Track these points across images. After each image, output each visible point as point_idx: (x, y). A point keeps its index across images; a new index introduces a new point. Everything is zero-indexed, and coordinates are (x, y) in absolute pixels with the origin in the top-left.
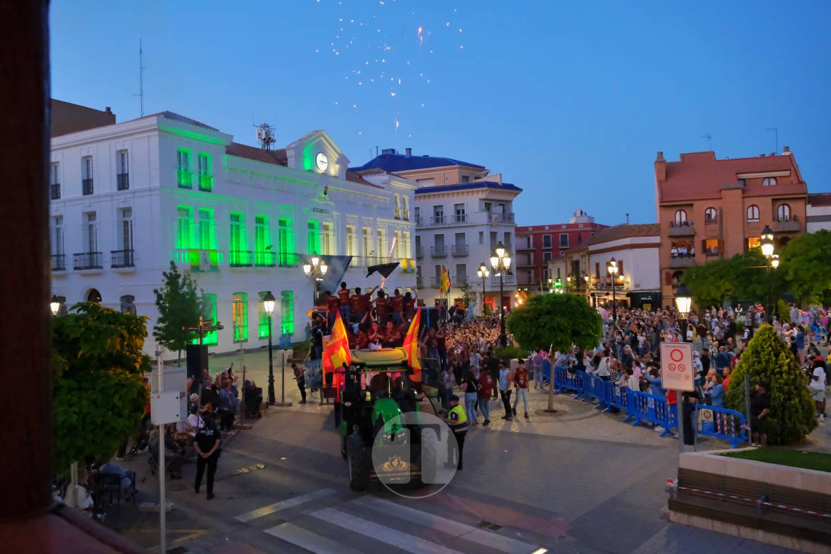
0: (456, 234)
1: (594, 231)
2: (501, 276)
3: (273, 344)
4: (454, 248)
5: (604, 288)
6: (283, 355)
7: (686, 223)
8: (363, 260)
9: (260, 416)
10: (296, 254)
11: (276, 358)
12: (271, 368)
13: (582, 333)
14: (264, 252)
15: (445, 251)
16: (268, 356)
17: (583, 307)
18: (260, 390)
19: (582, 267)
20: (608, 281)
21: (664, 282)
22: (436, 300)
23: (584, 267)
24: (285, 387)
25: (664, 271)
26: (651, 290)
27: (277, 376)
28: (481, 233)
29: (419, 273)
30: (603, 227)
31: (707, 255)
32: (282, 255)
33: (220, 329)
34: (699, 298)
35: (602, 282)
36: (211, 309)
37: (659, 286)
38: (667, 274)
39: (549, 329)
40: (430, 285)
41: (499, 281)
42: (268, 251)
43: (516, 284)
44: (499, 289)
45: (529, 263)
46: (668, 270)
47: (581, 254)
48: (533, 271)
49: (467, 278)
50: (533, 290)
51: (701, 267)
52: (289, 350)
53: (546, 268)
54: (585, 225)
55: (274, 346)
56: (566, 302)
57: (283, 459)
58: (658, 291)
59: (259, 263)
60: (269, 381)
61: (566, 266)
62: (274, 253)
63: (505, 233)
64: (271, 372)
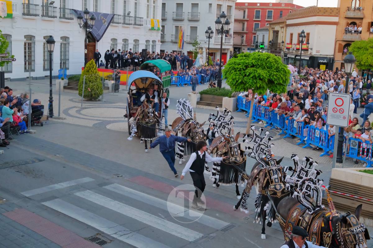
0: (192, 4)
1: (293, 10)
2: (222, 38)
3: (53, 75)
4: (190, 14)
5: (294, 52)
6: (60, 82)
7: (359, 9)
8: (122, 18)
9: (42, 125)
10: (73, 9)
11: (55, 85)
12: (51, 91)
13: (276, 82)
14: (48, 6)
15: (183, 17)
16: (49, 83)
17: (278, 64)
18: (42, 107)
19: (280, 35)
20: (298, 47)
21: (337, 50)
22: (174, 51)
23: (282, 35)
24: (61, 106)
25: (338, 43)
26: (327, 55)
27: (55, 97)
28: (210, 5)
29: (163, 31)
30: (299, 7)
31: (370, 33)
32: (62, 10)
33: (13, 60)
34: (360, 63)
35: (293, 48)
36: (7, 46)
37: (333, 53)
38: (340, 44)
39: (252, 77)
40: (170, 41)
41: (220, 41)
42: (51, 5)
43: (232, 44)
44: (219, 47)
45: (243, 29)
46: (341, 42)
47: (281, 26)
48: (245, 36)
49: (197, 37)
50: (244, 49)
51: (364, 42)
52: (65, 80)
53: (255, 34)
54: (286, 5)
55: (54, 76)
56: (266, 59)
57: (58, 155)
58: (333, 57)
59: (45, 14)
60: (49, 101)
61: (269, 33)
62: (56, 8)
63: (228, 6)
64: (51, 94)
